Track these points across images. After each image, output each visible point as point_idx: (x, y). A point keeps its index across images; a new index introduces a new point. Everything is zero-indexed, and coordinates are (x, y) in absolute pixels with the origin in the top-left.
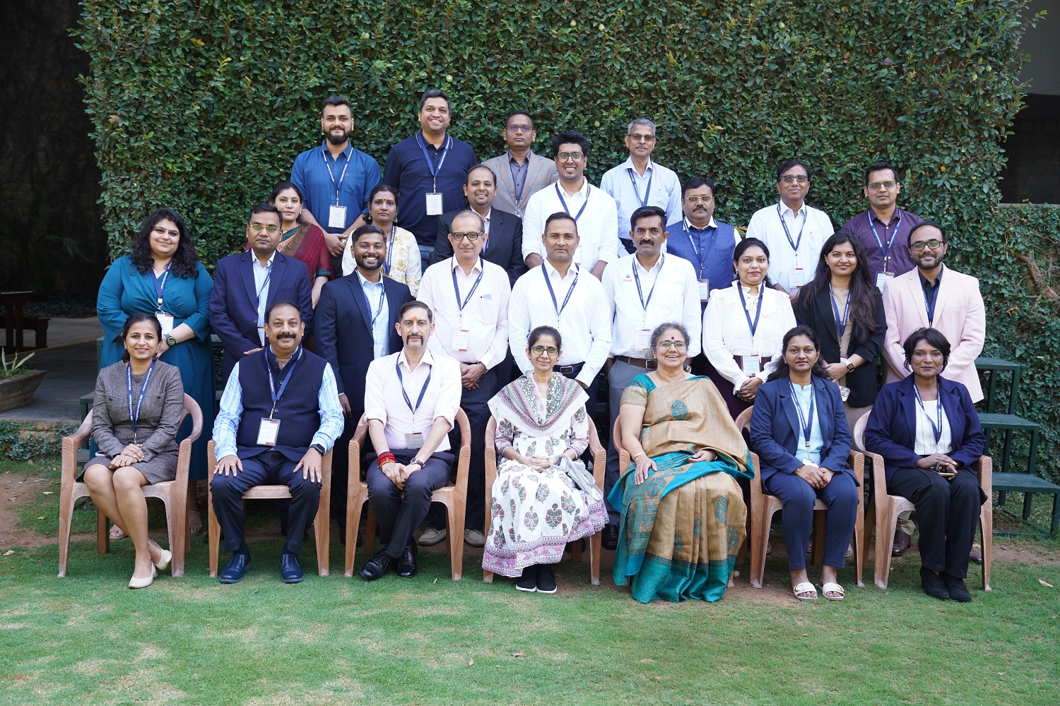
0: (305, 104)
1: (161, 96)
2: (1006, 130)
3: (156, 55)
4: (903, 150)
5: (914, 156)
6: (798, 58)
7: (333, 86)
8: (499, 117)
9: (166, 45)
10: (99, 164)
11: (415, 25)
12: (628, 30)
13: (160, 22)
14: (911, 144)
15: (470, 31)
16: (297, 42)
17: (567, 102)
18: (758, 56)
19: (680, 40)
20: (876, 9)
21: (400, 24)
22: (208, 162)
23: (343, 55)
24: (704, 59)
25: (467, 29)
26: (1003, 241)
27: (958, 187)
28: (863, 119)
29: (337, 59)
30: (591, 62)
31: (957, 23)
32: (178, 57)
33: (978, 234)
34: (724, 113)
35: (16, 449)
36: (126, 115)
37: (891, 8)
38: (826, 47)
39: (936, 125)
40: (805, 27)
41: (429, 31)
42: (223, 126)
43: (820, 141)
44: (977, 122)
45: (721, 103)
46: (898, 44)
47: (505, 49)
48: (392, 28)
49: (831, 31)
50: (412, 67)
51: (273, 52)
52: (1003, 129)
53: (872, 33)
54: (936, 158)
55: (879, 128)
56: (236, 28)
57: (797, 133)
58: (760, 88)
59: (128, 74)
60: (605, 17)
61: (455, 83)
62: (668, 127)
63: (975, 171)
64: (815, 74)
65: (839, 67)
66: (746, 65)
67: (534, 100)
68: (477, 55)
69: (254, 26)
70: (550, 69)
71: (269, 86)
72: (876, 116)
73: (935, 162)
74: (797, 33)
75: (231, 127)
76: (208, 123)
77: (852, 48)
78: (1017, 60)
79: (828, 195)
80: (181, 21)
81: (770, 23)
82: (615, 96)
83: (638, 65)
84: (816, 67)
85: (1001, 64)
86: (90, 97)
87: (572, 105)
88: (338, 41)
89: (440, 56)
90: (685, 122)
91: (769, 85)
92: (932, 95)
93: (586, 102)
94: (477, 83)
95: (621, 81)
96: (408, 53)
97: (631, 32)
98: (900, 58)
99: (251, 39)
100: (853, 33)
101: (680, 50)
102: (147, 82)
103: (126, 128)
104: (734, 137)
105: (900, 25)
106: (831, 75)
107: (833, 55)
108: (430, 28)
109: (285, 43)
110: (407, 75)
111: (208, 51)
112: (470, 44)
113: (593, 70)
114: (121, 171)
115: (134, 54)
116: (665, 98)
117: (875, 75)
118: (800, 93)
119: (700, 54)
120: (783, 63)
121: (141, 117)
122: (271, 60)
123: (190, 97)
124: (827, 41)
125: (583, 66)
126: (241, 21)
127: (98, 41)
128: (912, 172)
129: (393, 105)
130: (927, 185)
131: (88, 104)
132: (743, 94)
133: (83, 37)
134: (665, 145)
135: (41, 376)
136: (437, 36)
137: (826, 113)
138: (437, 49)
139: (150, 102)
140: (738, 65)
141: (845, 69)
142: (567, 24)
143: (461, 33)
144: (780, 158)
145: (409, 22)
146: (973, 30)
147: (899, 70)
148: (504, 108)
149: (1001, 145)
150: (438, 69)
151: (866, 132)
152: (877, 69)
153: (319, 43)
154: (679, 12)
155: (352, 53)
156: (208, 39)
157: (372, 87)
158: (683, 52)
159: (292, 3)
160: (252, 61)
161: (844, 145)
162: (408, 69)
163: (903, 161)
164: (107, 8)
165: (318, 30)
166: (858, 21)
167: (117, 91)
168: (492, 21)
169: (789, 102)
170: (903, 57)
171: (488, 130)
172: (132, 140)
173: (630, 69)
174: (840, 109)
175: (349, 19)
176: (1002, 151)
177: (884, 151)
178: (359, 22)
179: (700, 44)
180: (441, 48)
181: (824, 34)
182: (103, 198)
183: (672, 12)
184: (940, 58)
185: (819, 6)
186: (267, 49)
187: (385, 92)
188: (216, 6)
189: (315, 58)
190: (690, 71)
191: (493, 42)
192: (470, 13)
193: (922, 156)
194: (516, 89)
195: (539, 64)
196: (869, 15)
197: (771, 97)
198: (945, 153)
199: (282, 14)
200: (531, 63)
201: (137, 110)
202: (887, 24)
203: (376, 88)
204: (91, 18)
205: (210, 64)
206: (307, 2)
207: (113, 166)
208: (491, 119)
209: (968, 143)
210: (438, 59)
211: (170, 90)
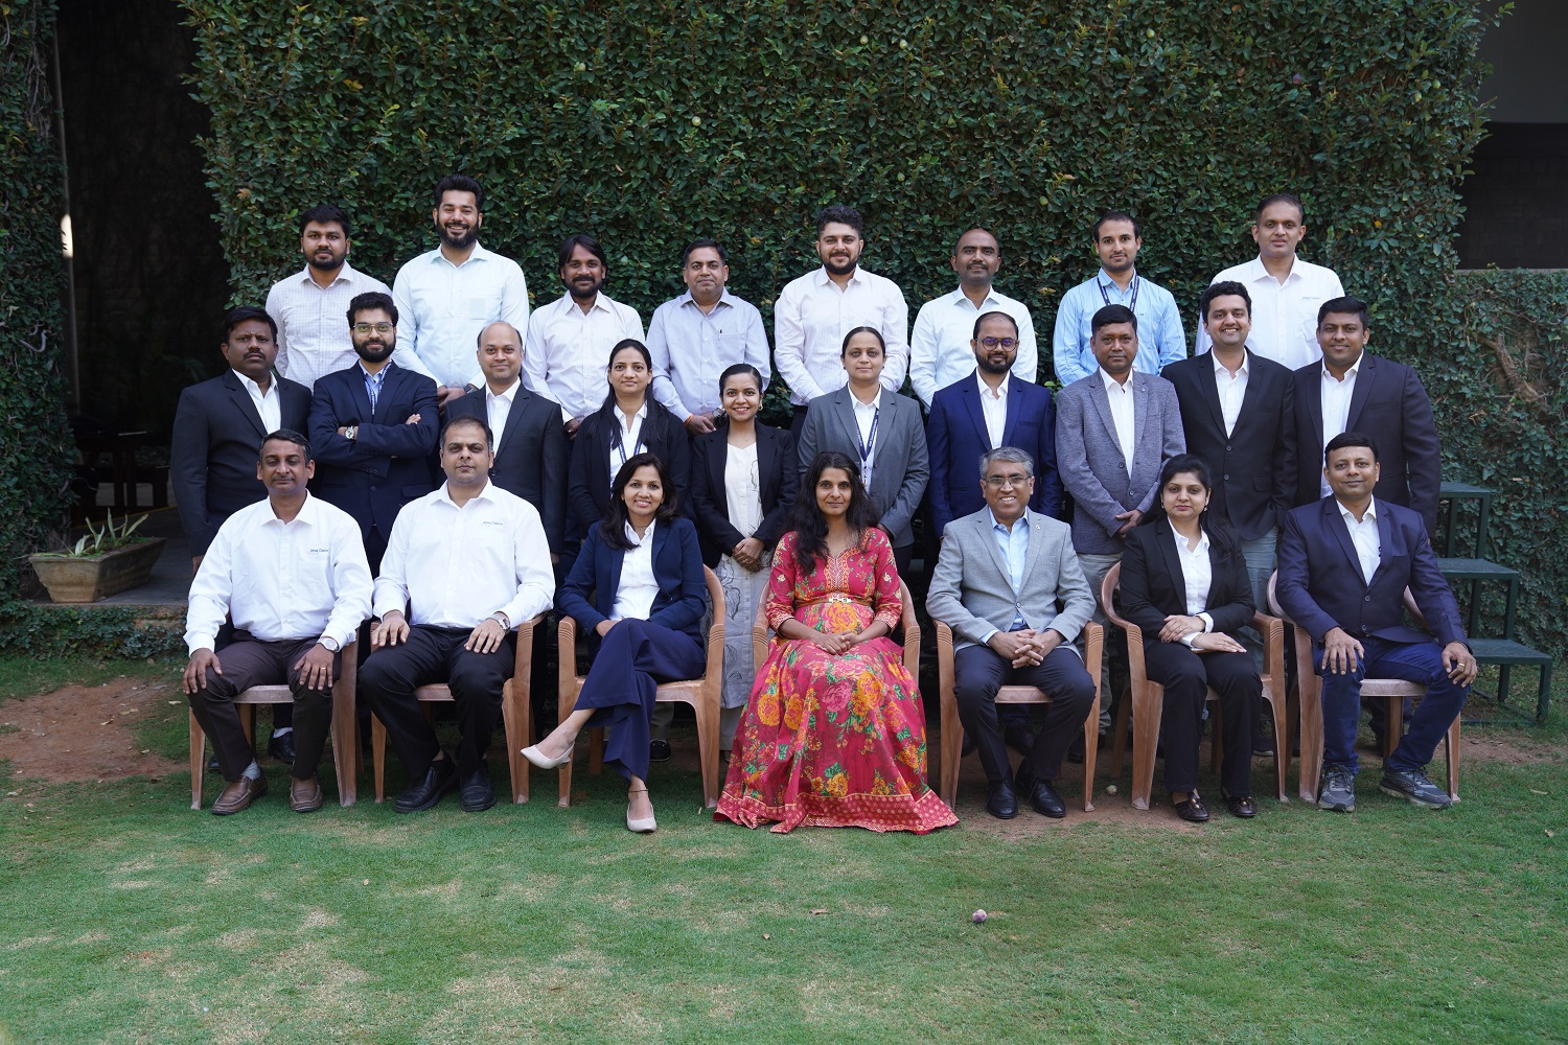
0: (501, 164)
1: (306, 160)
2: (1463, 169)
3: (298, 105)
4: (1322, 199)
5: (1337, 208)
6: (1174, 78)
7: (538, 138)
8: (766, 171)
9: (311, 90)
10: (227, 256)
11: (648, 50)
12: (939, 46)
13: (302, 59)
14: (1333, 192)
15: (723, 56)
16: (487, 79)
17: (859, 148)
18: (1120, 77)
19: (1012, 58)
20: (1280, 8)
21: (627, 50)
22: (371, 248)
23: (550, 94)
24: (1045, 83)
25: (719, 53)
26: (1463, 321)
27: (1398, 248)
28: (1266, 158)
29: (543, 101)
30: (891, 92)
31: (1391, 23)
32: (328, 106)
33: (1428, 312)
34: (1074, 157)
35: (132, 644)
36: (260, 187)
38: (1213, 61)
39: (1367, 165)
40: (1183, 34)
41: (666, 57)
42: (391, 197)
43: (1208, 191)
44: (1422, 159)
45: (1070, 142)
46: (1311, 54)
47: (772, 77)
48: (616, 56)
49: (1219, 39)
50: (644, 107)
51: (456, 95)
52: (1459, 167)
53: (1274, 41)
54: (1368, 210)
55: (1289, 171)
56: (404, 64)
57: (1176, 182)
58: (1124, 121)
59: (261, 132)
60: (907, 31)
61: (704, 127)
62: (999, 178)
63: (1422, 226)
64: (1198, 99)
65: (1231, 88)
66: (1104, 89)
67: (814, 147)
68: (733, 88)
69: (429, 59)
70: (834, 104)
71: (452, 141)
72: (1283, 154)
73: (1367, 216)
74: (1173, 43)
75: (401, 199)
76: (370, 194)
77: (1248, 62)
78: (1476, 71)
80: (331, 57)
82: (925, 138)
83: (956, 94)
84: (1199, 90)
85: (1453, 77)
86: (212, 166)
87: (866, 152)
88: (543, 75)
89: (684, 91)
90: (1023, 171)
91: (1136, 116)
92: (1359, 124)
93: (885, 147)
94: (735, 125)
95: (932, 118)
96: (639, 88)
97: (944, 49)
98: (1315, 73)
99: (425, 77)
100: (1249, 40)
101: (1011, 71)
102: (287, 142)
103: (261, 205)
104: (1090, 190)
105: (1314, 29)
106: (1220, 100)
107: (1223, 72)
108: (668, 53)
109: (472, 81)
110: (639, 119)
111: (367, 96)
112: (723, 73)
113: (894, 103)
114: (256, 264)
115: (268, 104)
116: (993, 138)
117: (1281, 98)
118: (1179, 125)
119: (1040, 76)
120: (1154, 84)
121: (280, 190)
122: (454, 105)
123: (345, 160)
124: (1214, 53)
125: (880, 98)
126: (411, 54)
127: (221, 89)
128: (1336, 230)
129: (621, 160)
130: (1356, 248)
131: (209, 175)
132: (1101, 130)
133: (200, 85)
134: (994, 202)
135: (160, 545)
136: (678, 63)
137: (1215, 153)
138: (679, 81)
139: (292, 169)
140: (1093, 90)
141: (1239, 90)
142: (856, 42)
143: (711, 59)
144: (1153, 216)
145: (639, 46)
146: (1414, 32)
147: (1314, 90)
148: (773, 159)
149: (1456, 189)
150: (680, 109)
151: (1271, 177)
152: (1283, 90)
153: (518, 80)
154: (1010, 19)
155: (562, 91)
156: (368, 80)
157: (590, 136)
158: (1016, 74)
159: (479, 27)
160: (428, 107)
161: (1241, 196)
162: (639, 110)
163: (1322, 216)
164: (231, 44)
165: (516, 62)
166: (1255, 24)
167: (246, 156)
168: (753, 40)
169: (1164, 138)
170: (1319, 73)
171: (751, 191)
172: (269, 221)
173: (944, 100)
174: (1234, 146)
175: (557, 45)
176: (1458, 198)
178: (571, 48)
179: (1039, 62)
180: (684, 80)
181: (1209, 44)
182: (233, 301)
183: (999, 20)
184: (1370, 72)
186: (447, 90)
187: (609, 143)
188: (377, 35)
189: (513, 101)
190: (1027, 100)
191: (754, 69)
192: (722, 31)
193: (1348, 208)
194: (788, 133)
195: (819, 98)
196: (1271, 15)
197: (1139, 133)
198: (1380, 202)
199: (466, 41)
200: (807, 96)
201: (275, 180)
202: (1295, 27)
203: (597, 137)
204: (211, 58)
205: (371, 114)
206: (500, 24)
207: (245, 257)
208: (754, 176)
209: (1411, 188)
210: (680, 95)
211: (318, 152)
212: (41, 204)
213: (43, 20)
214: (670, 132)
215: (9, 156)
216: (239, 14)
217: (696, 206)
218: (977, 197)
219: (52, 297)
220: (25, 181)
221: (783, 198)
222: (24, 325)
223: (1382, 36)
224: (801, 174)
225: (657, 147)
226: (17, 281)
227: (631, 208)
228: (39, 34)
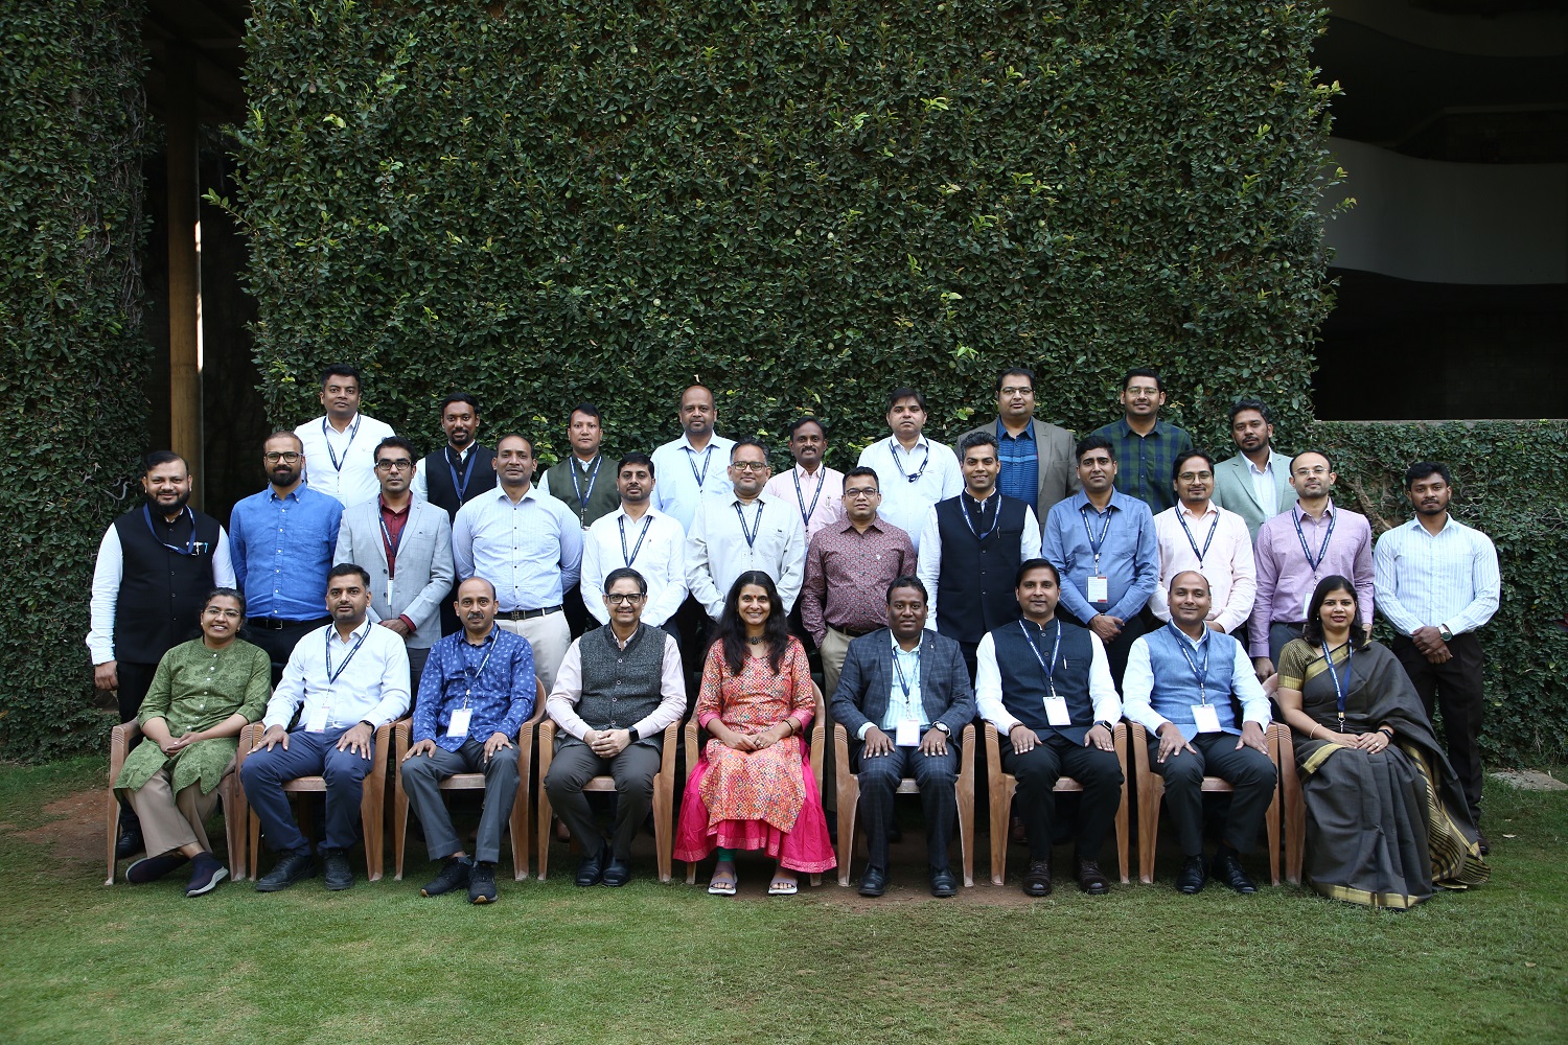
0: (496, 340)
1: (333, 340)
2: (1314, 336)
3: (329, 295)
4: (1194, 362)
5: (1207, 369)
6: (1061, 261)
7: (526, 318)
8: (717, 343)
9: (339, 283)
10: (269, 419)
11: (617, 245)
12: (861, 238)
14: (1202, 355)
15: (680, 248)
16: (484, 271)
17: (796, 322)
18: (1015, 260)
19: (924, 246)
20: (1150, 201)
21: (600, 245)
22: (388, 410)
23: (536, 283)
25: (676, 246)
29: (531, 288)
30: (820, 276)
31: (1245, 214)
32: (353, 295)
34: (980, 327)
37: (1169, 199)
38: (1097, 246)
39: (1229, 332)
40: (1069, 224)
41: (632, 250)
42: (404, 369)
43: (1094, 355)
44: (1277, 328)
45: (975, 315)
46: (1180, 239)
47: (720, 266)
48: (591, 250)
49: (1101, 229)
50: (614, 292)
51: (458, 284)
52: (1311, 334)
53: (1149, 228)
54: (1231, 370)
55: (1168, 337)
56: (416, 260)
57: (1066, 347)
58: (1021, 297)
59: (298, 317)
60: (834, 225)
61: (664, 308)
62: (913, 346)
63: (1281, 384)
64: (1085, 277)
65: (1113, 268)
66: (1003, 271)
67: (756, 323)
68: (688, 275)
69: (438, 255)
70: (772, 287)
71: (456, 322)
72: (1161, 323)
73: (1231, 375)
74: (1061, 231)
75: (412, 370)
76: (387, 367)
77: (1127, 247)
78: (1321, 253)
79: (1109, 418)
81: (1028, 222)
82: (850, 313)
83: (876, 277)
84: (1085, 270)
85: (1301, 258)
86: (259, 345)
87: (799, 326)
88: (530, 267)
89: (647, 277)
91: (1031, 293)
92: (1221, 298)
93: (817, 321)
94: (689, 306)
95: (857, 296)
96: (610, 276)
97: (867, 239)
99: (433, 271)
100: (1126, 228)
101: (923, 257)
102: (318, 325)
104: (992, 355)
105: (1180, 218)
106: (1105, 279)
107: (1105, 256)
108: (634, 247)
109: (472, 273)
110: (608, 301)
111: (388, 286)
112: (681, 262)
113: (822, 284)
115: (303, 295)
118: (1068, 300)
119: (948, 261)
120: (1044, 266)
121: (311, 364)
122: (456, 293)
123: (366, 340)
124: (1096, 240)
125: (812, 280)
126: (423, 252)
127: (266, 284)
128: (1206, 388)
129: (594, 336)
130: (1224, 402)
131: (255, 354)
132: (1001, 305)
133: (250, 281)
134: (911, 367)
136: (642, 255)
137: (1102, 323)
138: (643, 270)
139: (321, 347)
140: (993, 271)
141: (1118, 270)
142: (791, 234)
143: (670, 251)
144: (1048, 377)
145: (609, 241)
146: (1264, 222)
147: (1184, 271)
148: (722, 333)
149: (1310, 352)
150: (644, 293)
151: (1151, 342)
154: (922, 215)
155: (546, 279)
156: (388, 274)
157: (569, 317)
158: (927, 258)
161: (1125, 359)
162: (609, 293)
163: (1195, 376)
164: (274, 248)
165: (509, 256)
167: (286, 337)
168: (704, 235)
169: (1057, 311)
171: (705, 360)
173: (866, 281)
174: (1116, 317)
175: (541, 242)
176: (1313, 358)
177: (1172, 363)
178: (554, 245)
179: (946, 249)
180: (647, 269)
181: (1092, 232)
184: (1230, 253)
185: (1084, 200)
186: (450, 281)
187: (584, 322)
189: (506, 288)
190: (937, 280)
191: (705, 258)
192: (679, 228)
193: (1216, 369)
194: (734, 311)
196: (1143, 207)
197: (1034, 307)
198: (1243, 364)
200: (750, 280)
202: (1165, 217)
203: (573, 318)
204: (258, 260)
205: (390, 302)
206: (496, 226)
207: (283, 419)
208: (707, 347)
209: (1269, 351)
210: (644, 282)
211: (343, 333)
212: (130, 379)
213: (140, 232)
214: (635, 312)
215: (101, 341)
216: (283, 224)
217: (657, 373)
218: (896, 362)
219: (135, 454)
220: (115, 360)
221: (731, 364)
222: (108, 478)
223: (1238, 224)
224: (746, 345)
225: (626, 324)
226: (104, 442)
227: (603, 375)
228: (137, 243)
